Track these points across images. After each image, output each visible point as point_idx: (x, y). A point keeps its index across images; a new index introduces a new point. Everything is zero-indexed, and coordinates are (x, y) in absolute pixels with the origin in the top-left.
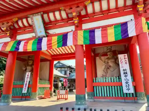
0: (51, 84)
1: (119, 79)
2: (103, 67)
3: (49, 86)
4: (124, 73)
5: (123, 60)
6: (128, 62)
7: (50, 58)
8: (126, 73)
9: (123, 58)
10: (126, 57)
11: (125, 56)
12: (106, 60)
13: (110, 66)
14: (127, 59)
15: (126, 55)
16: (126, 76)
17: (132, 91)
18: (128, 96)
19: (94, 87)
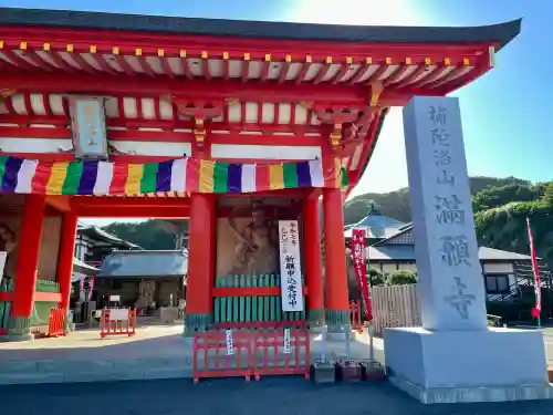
0: (63, 291)
1: (275, 278)
2: (238, 247)
3: (58, 298)
4: (288, 266)
5: (289, 235)
6: (297, 240)
7: (64, 206)
8: (293, 266)
9: (288, 231)
10: (296, 228)
11: (292, 225)
12: (248, 231)
13: (256, 247)
14: (297, 234)
15: (296, 222)
16: (291, 273)
17: (300, 307)
18: (291, 319)
19: (214, 298)
